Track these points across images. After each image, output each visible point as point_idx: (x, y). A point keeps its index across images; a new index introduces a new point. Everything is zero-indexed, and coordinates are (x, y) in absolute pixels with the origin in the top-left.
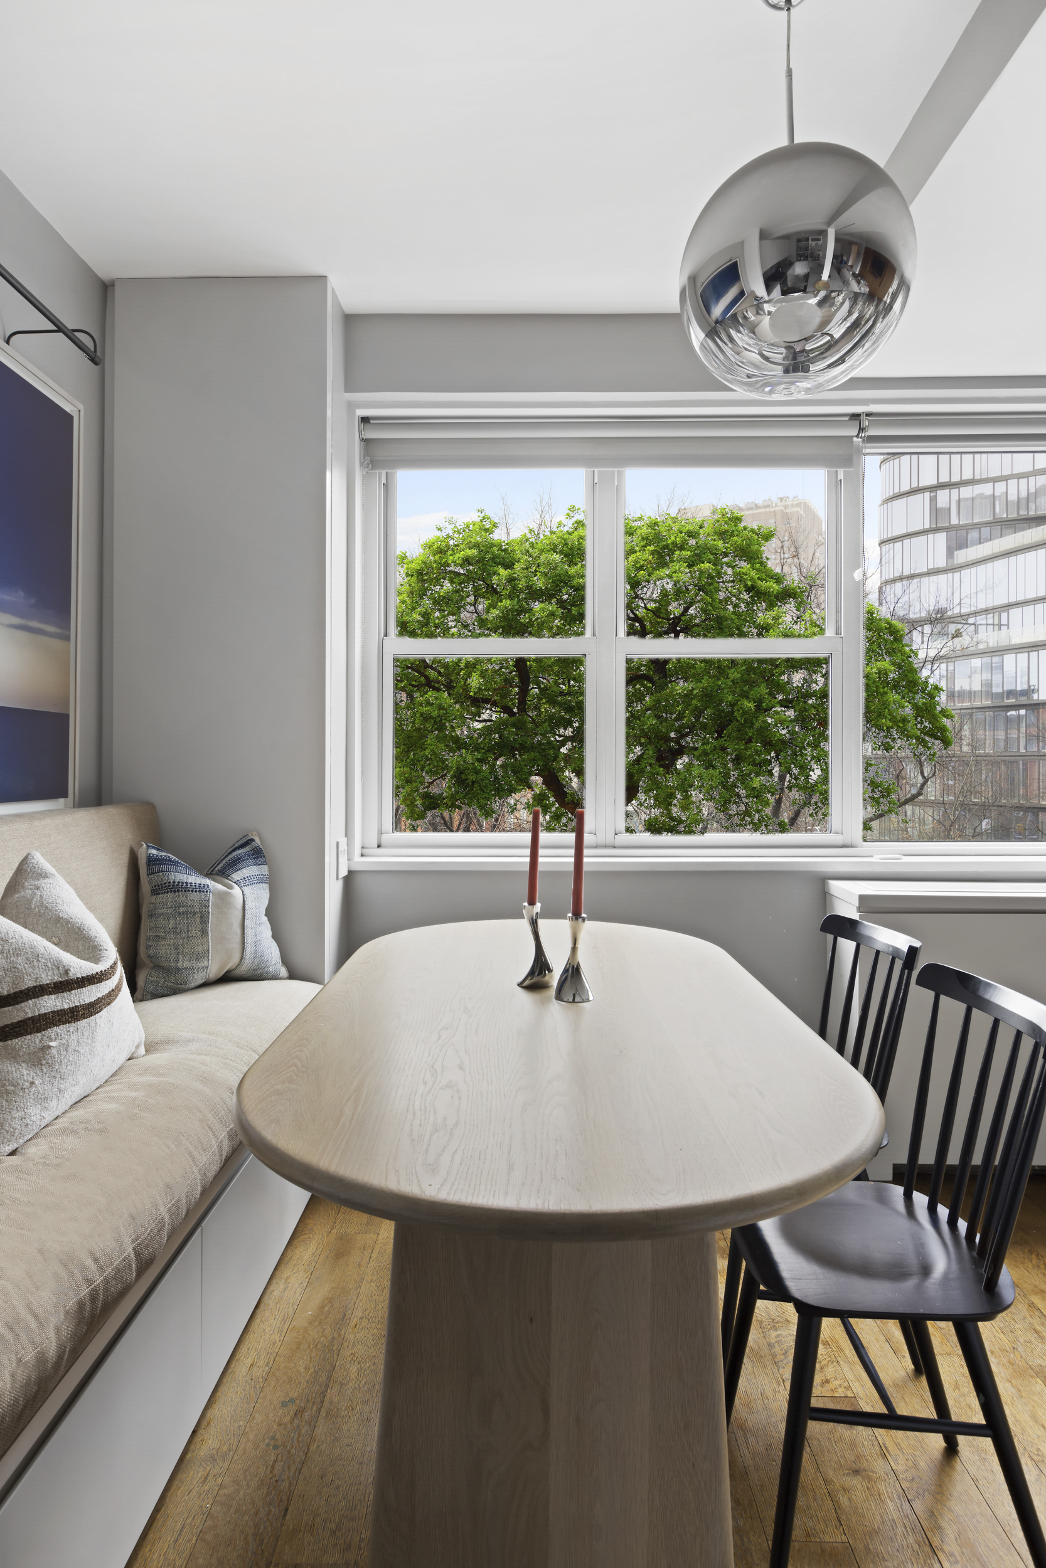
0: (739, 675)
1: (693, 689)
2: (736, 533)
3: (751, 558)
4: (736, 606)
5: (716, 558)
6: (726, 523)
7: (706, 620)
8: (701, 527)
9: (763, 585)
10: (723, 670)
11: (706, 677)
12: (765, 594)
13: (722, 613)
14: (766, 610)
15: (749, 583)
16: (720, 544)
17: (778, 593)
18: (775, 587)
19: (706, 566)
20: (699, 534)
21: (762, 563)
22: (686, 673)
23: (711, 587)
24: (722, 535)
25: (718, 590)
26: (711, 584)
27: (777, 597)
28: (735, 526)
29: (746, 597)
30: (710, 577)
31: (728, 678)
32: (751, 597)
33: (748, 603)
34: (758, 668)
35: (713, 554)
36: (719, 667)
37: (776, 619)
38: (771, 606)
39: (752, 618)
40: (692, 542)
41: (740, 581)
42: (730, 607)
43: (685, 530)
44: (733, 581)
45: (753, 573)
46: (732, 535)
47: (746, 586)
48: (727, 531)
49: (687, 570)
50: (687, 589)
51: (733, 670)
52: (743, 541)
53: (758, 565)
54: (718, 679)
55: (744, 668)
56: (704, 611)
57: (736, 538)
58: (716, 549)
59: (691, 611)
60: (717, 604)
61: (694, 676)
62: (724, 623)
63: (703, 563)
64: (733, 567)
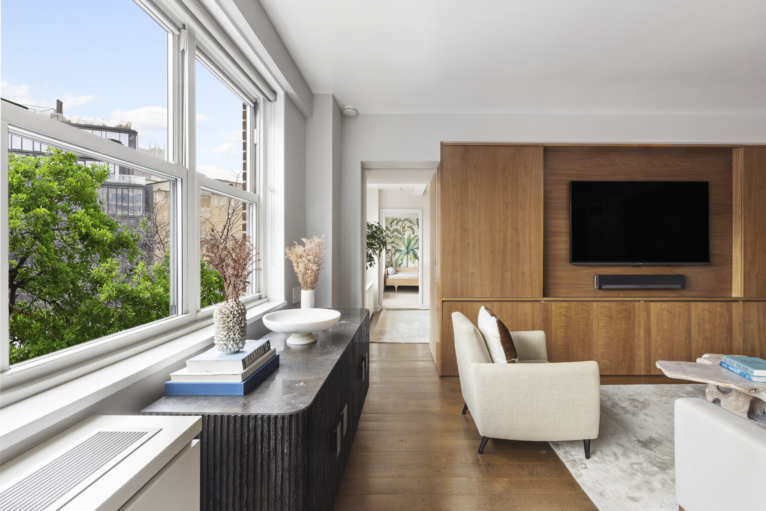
0: (74, 336)
1: (29, 352)
2: (71, 173)
3: (86, 202)
4: (71, 257)
5: (51, 202)
6: (61, 162)
7: (41, 273)
8: (37, 167)
9: (97, 233)
10: (59, 331)
11: (41, 339)
12: (98, 243)
13: (58, 265)
14: (100, 261)
15: (84, 231)
16: (55, 185)
17: (111, 242)
18: (108, 235)
19: (42, 211)
20: (35, 175)
21: (96, 208)
22: (23, 333)
23: (47, 235)
24: (58, 175)
25: (53, 239)
26: (46, 232)
27: (110, 246)
28: (70, 165)
29: (80, 247)
30: (46, 224)
31: (63, 339)
32: (86, 246)
33: (82, 254)
34: (92, 327)
35: (48, 197)
36: (54, 327)
37: (109, 271)
38: (105, 257)
39: (85, 269)
40: (28, 185)
41: (75, 228)
42: (65, 258)
43: (21, 169)
44: (68, 229)
45: (87, 219)
46: (67, 176)
47: (80, 234)
48: (62, 171)
49: (23, 215)
50: (23, 238)
51: (68, 330)
52: (77, 182)
53: (92, 210)
54: (54, 341)
55: (78, 327)
56: (40, 263)
57: (70, 179)
58: (52, 192)
59: (28, 264)
60: (52, 255)
61: (30, 336)
62: (59, 277)
63: (39, 207)
64: (68, 212)
